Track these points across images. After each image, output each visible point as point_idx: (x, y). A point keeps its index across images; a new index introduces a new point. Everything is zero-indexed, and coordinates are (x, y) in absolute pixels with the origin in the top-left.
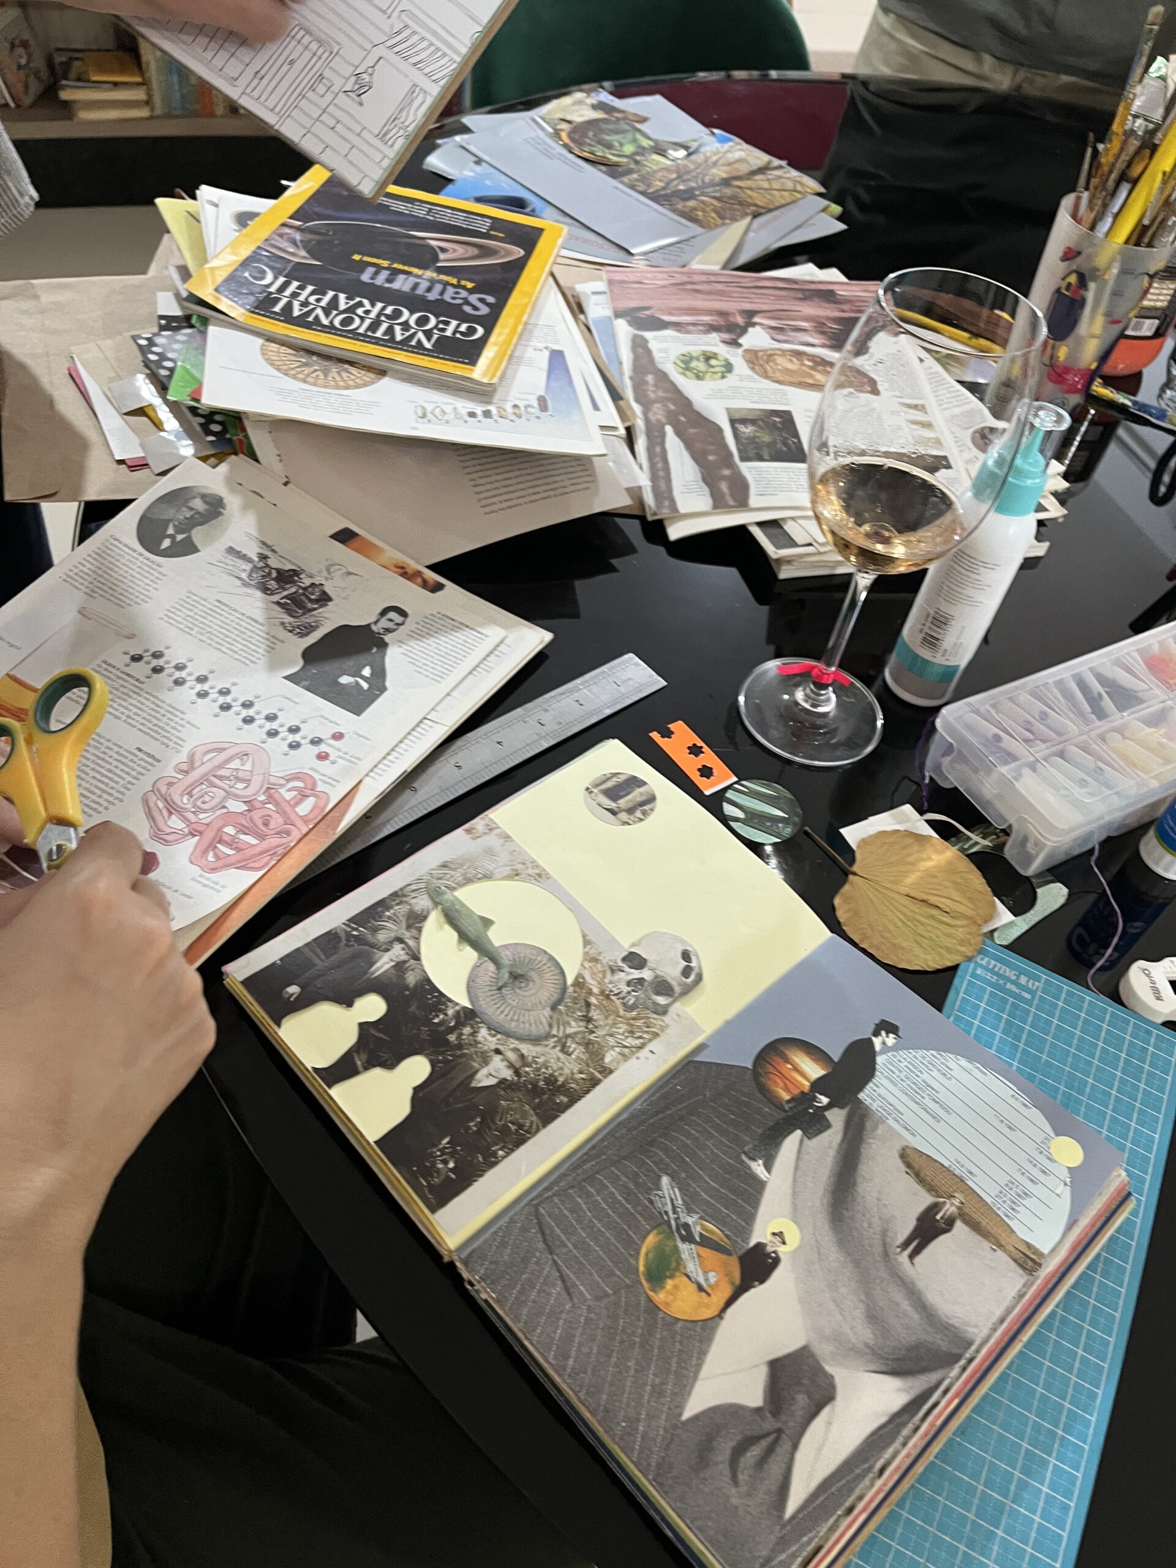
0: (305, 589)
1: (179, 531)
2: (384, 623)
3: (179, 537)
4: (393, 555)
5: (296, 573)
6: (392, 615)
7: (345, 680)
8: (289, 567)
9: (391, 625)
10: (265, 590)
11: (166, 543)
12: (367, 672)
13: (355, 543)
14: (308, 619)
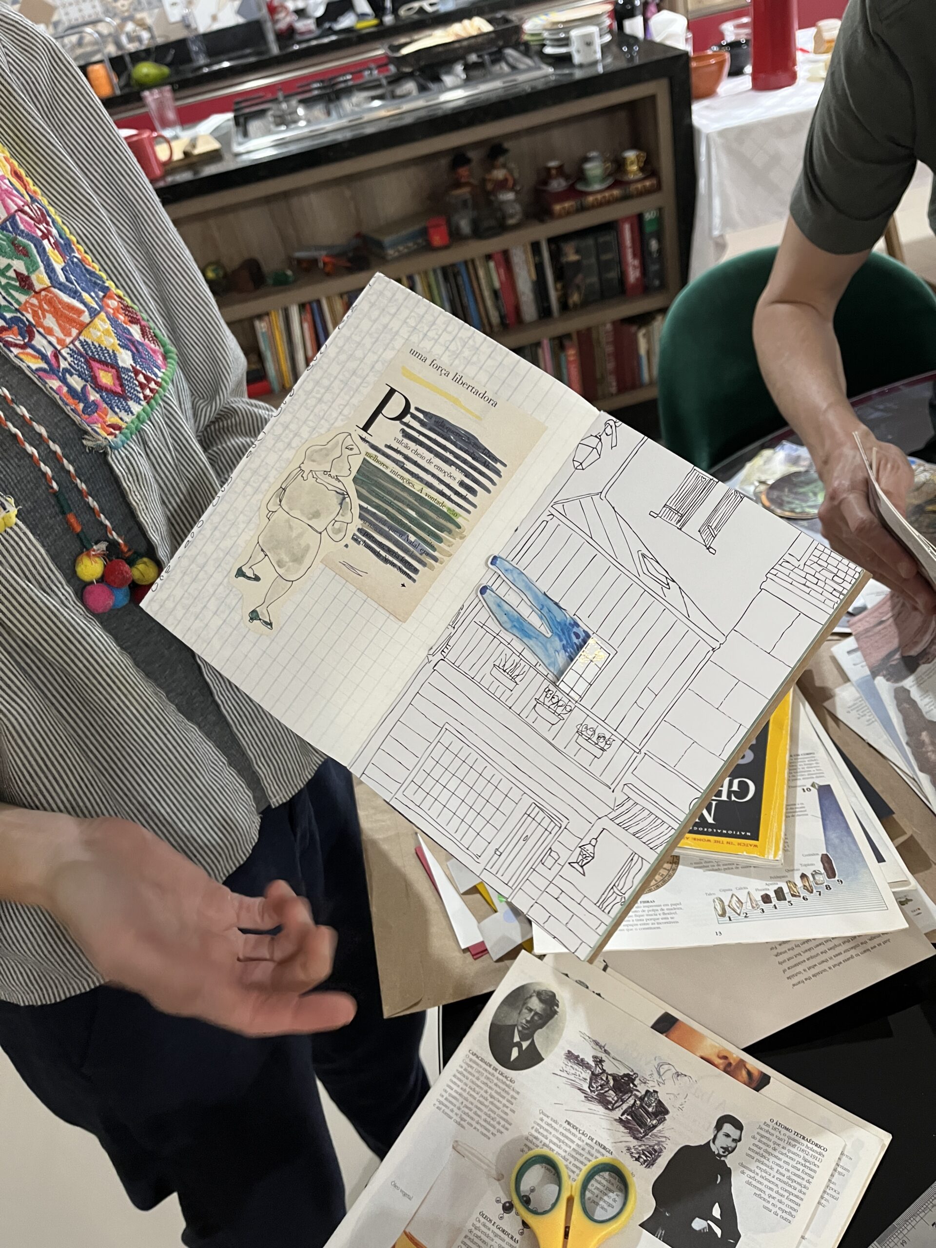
0: (642, 1099)
1: (523, 1038)
2: (722, 1141)
3: (525, 1045)
4: (713, 1043)
5: (630, 1078)
6: (728, 1128)
7: (698, 1224)
8: (622, 1071)
9: (729, 1143)
10: (603, 1101)
11: (515, 1053)
12: (716, 1212)
13: (676, 1032)
14: (650, 1140)
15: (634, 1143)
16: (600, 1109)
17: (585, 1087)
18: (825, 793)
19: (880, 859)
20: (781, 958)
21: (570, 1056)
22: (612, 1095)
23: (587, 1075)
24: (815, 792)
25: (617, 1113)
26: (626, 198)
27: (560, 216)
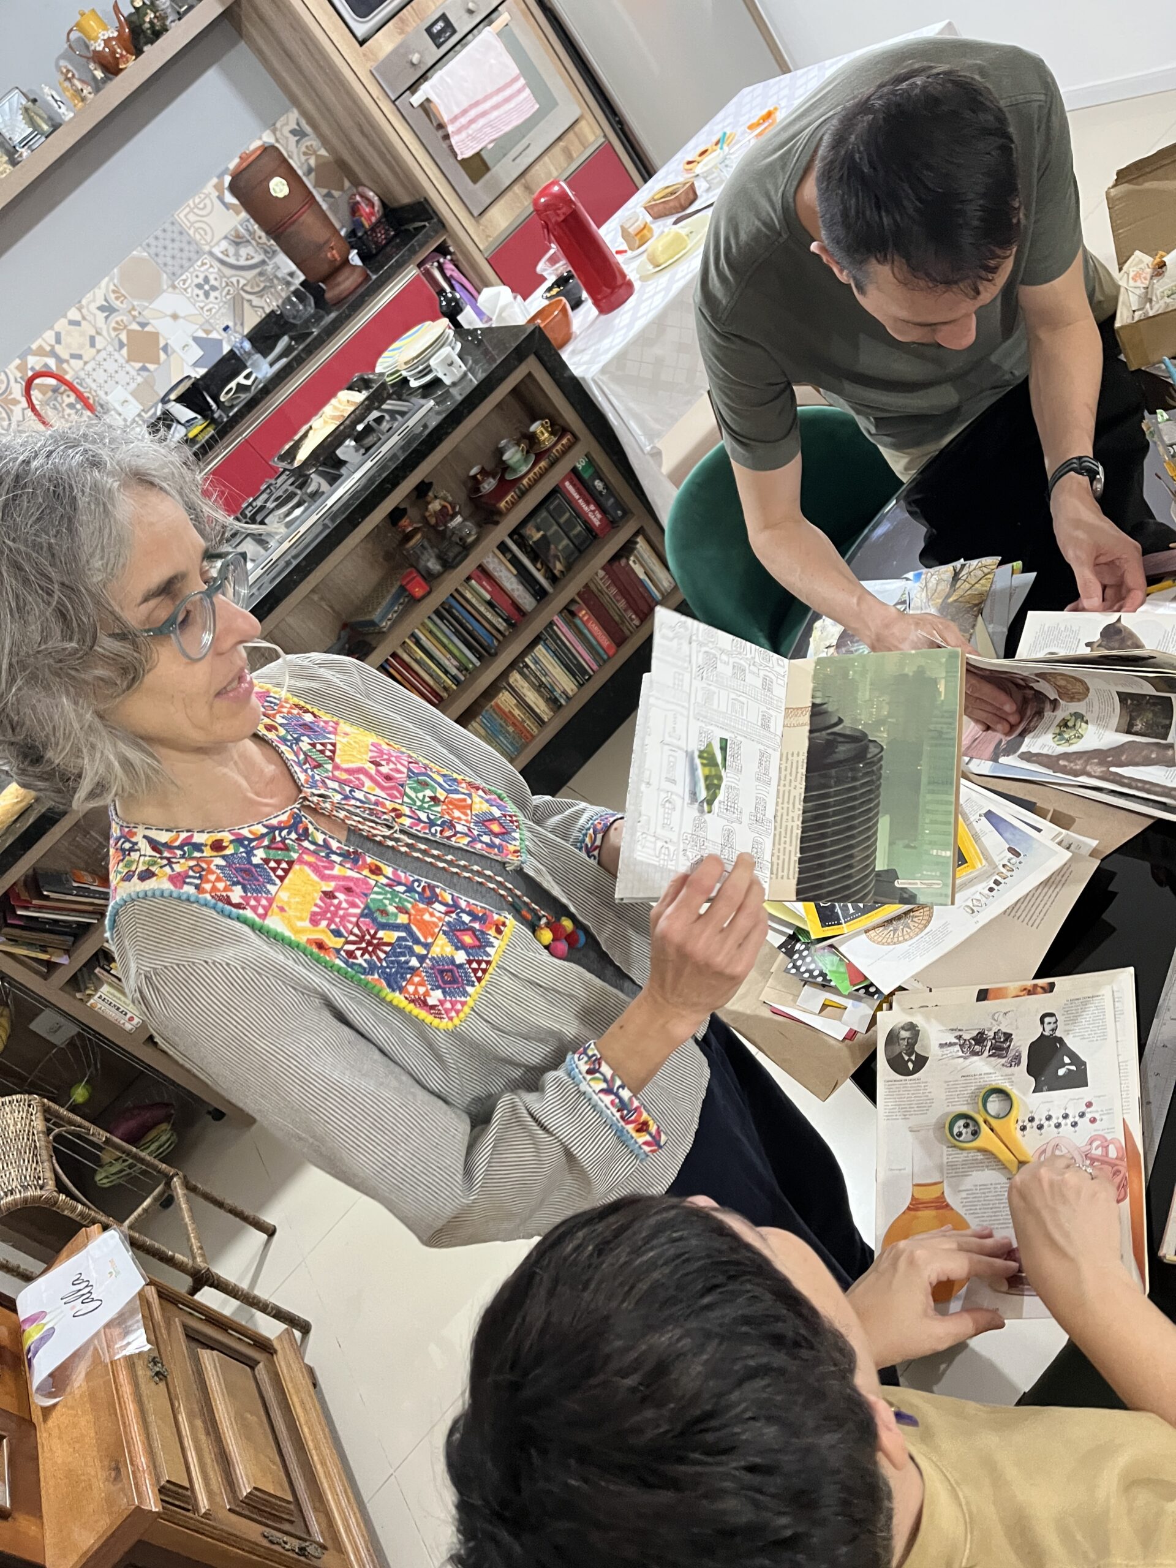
0: (994, 1038)
1: (910, 1055)
2: (1048, 1028)
3: (913, 1058)
4: (1014, 986)
5: (981, 1034)
6: (1047, 1020)
7: (1061, 1072)
8: (975, 1033)
9: (1052, 1026)
10: (977, 1054)
11: (911, 1065)
12: (1067, 1060)
13: (990, 995)
14: (1011, 1054)
15: (1003, 1061)
16: (975, 1058)
17: (960, 1054)
18: (989, 815)
19: (1039, 830)
20: (1021, 918)
21: (941, 1046)
22: (977, 1048)
23: (958, 1048)
24: (983, 819)
25: (986, 1053)
26: (552, 464)
27: (509, 510)
